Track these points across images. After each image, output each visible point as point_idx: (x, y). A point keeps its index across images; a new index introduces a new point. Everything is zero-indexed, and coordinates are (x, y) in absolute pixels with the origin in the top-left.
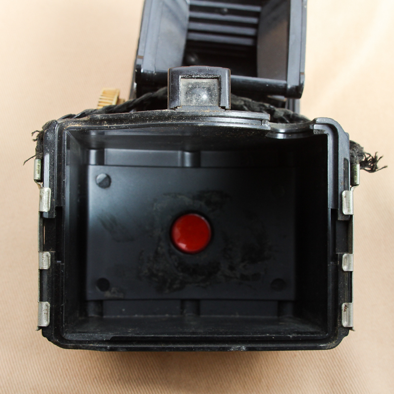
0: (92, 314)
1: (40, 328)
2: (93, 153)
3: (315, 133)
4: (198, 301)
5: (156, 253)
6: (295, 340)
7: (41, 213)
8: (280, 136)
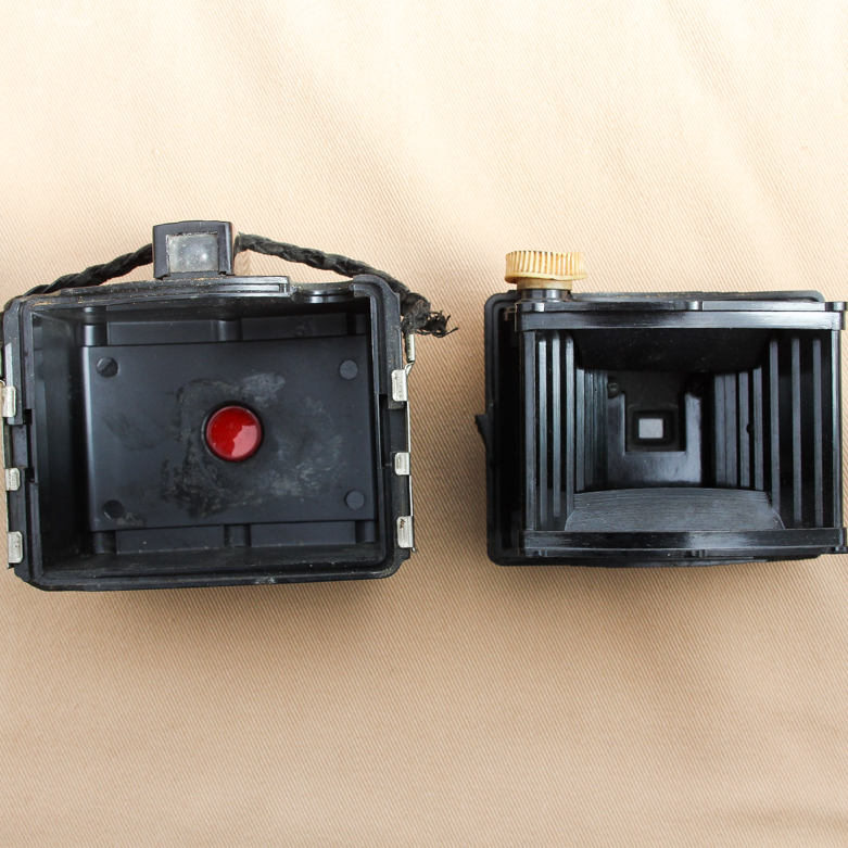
0: (101, 550)
1: (12, 565)
2: (89, 330)
3: (356, 295)
4: (247, 526)
5: (187, 463)
6: (341, 567)
7: (5, 419)
8: (315, 300)
